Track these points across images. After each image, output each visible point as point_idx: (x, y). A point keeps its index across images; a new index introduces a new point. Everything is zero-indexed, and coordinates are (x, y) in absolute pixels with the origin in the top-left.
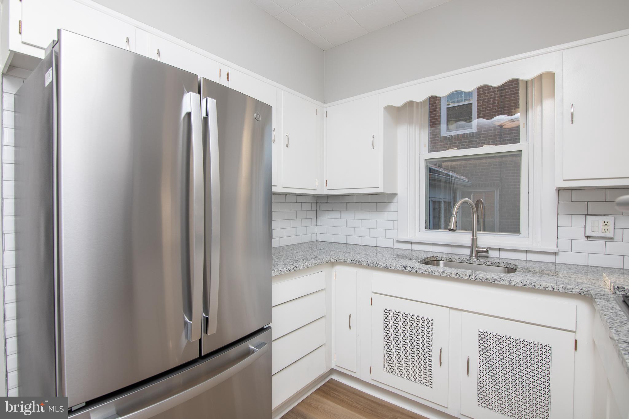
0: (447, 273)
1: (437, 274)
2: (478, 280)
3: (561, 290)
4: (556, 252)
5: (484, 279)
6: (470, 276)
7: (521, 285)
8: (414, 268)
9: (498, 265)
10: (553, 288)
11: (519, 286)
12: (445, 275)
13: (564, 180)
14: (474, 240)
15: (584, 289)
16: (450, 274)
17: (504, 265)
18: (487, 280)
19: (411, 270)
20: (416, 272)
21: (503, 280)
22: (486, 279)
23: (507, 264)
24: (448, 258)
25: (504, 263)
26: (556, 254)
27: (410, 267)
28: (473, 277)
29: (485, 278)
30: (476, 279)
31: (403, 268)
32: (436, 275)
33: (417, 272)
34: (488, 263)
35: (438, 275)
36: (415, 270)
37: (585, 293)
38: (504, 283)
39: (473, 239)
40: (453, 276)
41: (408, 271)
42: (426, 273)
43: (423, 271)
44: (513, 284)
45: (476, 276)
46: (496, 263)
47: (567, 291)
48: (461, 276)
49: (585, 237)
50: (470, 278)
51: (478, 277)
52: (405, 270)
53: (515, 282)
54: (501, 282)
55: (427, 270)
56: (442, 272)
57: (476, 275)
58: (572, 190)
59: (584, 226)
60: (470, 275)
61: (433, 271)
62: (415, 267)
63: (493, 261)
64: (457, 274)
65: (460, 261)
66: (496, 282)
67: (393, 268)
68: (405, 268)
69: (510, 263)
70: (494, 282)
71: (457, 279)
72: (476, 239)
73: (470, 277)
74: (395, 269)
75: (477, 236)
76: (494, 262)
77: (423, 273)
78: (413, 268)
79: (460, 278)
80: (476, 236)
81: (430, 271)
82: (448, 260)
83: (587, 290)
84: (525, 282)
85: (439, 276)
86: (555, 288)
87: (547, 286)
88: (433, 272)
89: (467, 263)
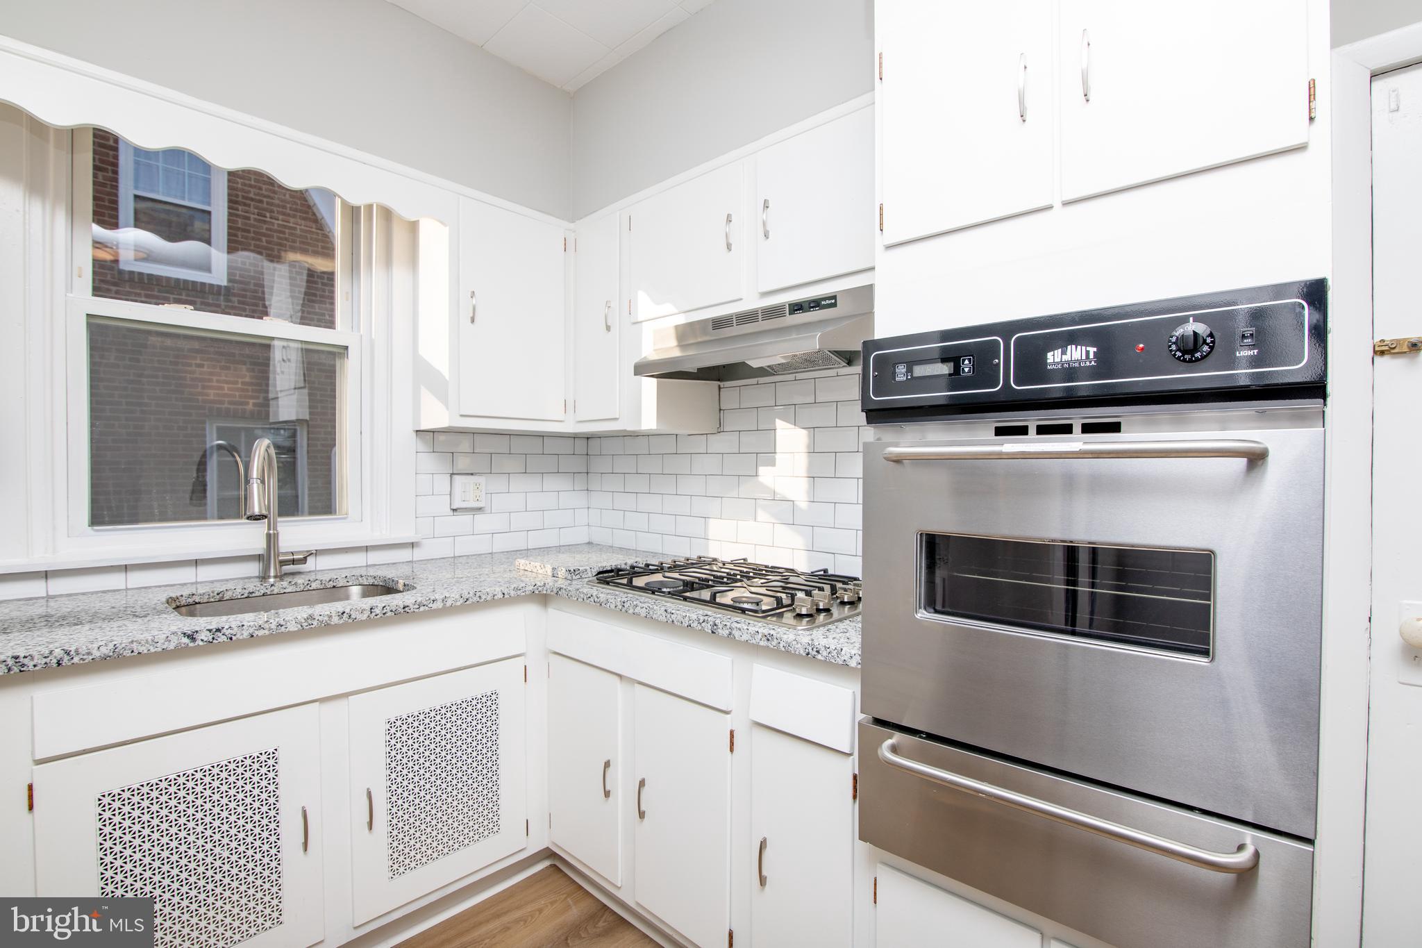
0: (321, 618)
1: (293, 627)
2: (389, 614)
3: (512, 593)
4: (413, 541)
5: (399, 609)
6: (373, 611)
7: (462, 601)
8: (224, 630)
9: (335, 584)
10: (504, 594)
11: (459, 604)
12: (315, 623)
13: (462, 416)
14: (272, 539)
15: (539, 584)
16: (326, 618)
17: (348, 582)
18: (406, 609)
19: (213, 638)
20: (231, 639)
21: (433, 601)
22: (404, 608)
23: (353, 578)
24: (212, 594)
25: (346, 577)
26: (413, 545)
27: (210, 631)
28: (378, 612)
29: (402, 607)
30: (384, 614)
31: (186, 640)
32: (291, 630)
33: (234, 638)
34: (314, 585)
35: (296, 629)
36: (227, 633)
37: (540, 589)
38: (434, 606)
39: (269, 536)
40: (335, 620)
41: (201, 643)
42: (261, 633)
43: (251, 630)
44: (448, 604)
45: (385, 607)
46: (330, 581)
47: (519, 592)
48: (353, 617)
49: (451, 509)
50: (374, 614)
51: (388, 608)
52: (191, 645)
53: (453, 599)
54: (431, 605)
55: (266, 626)
56: (306, 620)
57: (384, 605)
58: (474, 433)
59: (449, 493)
60: (371, 609)
61: (282, 623)
62: (227, 627)
63: (324, 579)
64: (344, 612)
65: (246, 595)
66: (422, 609)
67: (141, 649)
68: (192, 637)
69: (359, 574)
70: (417, 610)
71: (346, 623)
72: (276, 536)
73: (371, 613)
74: (153, 650)
75: (278, 529)
76: (328, 580)
77: (252, 636)
78: (218, 630)
79: (350, 621)
80: (275, 528)
81: (273, 626)
82: (212, 600)
83: (542, 583)
84: (466, 594)
85: (299, 631)
86: (506, 593)
87: (496, 593)
88: (282, 626)
89: (263, 595)
